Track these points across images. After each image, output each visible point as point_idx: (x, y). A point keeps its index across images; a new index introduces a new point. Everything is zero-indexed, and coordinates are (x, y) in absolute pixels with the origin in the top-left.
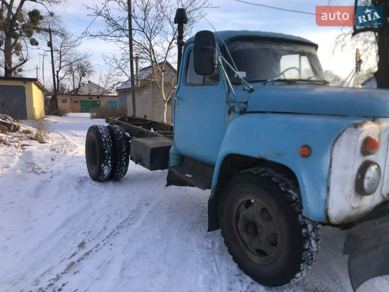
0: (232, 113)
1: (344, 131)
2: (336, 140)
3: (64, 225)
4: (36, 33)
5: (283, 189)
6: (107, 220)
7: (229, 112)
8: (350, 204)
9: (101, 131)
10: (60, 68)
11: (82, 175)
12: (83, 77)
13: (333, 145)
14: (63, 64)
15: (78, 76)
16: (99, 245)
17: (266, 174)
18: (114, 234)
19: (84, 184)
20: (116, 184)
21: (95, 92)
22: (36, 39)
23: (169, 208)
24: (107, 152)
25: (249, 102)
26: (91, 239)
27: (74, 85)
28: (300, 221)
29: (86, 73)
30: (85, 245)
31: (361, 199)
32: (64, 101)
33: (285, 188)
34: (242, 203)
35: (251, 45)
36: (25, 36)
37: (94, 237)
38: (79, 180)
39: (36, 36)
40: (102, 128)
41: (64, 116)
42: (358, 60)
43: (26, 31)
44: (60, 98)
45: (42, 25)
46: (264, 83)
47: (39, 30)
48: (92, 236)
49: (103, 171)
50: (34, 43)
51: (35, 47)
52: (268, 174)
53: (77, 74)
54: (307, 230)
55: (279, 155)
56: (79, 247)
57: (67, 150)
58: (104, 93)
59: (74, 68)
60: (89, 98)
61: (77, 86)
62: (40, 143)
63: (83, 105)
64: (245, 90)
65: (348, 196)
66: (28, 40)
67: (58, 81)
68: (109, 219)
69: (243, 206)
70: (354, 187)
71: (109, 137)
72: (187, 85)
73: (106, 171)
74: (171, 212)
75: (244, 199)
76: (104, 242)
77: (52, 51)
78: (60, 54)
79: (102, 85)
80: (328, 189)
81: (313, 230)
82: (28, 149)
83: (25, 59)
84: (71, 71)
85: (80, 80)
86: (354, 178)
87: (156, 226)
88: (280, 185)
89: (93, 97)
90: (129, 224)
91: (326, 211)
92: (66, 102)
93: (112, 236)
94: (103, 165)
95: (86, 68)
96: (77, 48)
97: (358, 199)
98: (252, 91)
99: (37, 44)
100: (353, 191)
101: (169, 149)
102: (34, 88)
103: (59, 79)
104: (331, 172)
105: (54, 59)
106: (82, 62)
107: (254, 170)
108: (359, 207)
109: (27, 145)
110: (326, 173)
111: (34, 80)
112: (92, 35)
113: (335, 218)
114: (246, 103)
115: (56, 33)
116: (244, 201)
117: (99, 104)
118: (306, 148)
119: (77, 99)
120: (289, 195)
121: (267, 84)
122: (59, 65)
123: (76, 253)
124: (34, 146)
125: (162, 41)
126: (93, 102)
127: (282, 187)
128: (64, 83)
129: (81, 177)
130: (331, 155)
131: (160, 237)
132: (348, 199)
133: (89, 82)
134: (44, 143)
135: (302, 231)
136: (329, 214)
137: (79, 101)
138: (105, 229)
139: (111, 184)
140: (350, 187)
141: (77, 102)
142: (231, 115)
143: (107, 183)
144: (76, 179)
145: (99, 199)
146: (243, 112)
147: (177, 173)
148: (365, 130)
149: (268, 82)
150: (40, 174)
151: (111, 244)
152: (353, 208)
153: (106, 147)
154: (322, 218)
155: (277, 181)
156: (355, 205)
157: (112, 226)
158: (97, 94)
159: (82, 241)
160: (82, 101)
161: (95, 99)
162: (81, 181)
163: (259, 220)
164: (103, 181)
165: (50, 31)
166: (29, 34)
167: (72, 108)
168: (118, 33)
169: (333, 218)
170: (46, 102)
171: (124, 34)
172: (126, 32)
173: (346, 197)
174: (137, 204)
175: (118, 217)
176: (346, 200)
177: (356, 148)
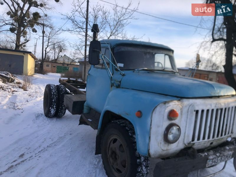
0: (113, 86)
1: (158, 105)
2: (154, 110)
3: (16, 142)
4: (36, 25)
5: (130, 134)
6: (43, 141)
7: (112, 86)
8: (161, 148)
9: (52, 88)
10: (48, 46)
11: (40, 112)
12: (60, 53)
13: (152, 113)
14: (50, 44)
15: (58, 52)
16: (32, 156)
17: (123, 124)
18: (44, 150)
19: (39, 118)
20: (58, 120)
21: (66, 61)
22: (36, 29)
23: (82, 138)
24: (53, 100)
25: (121, 82)
26: (29, 152)
27: (55, 57)
28: (136, 155)
29: (62, 50)
30: (24, 156)
31: (168, 145)
32: (48, 66)
33: (131, 134)
34: (112, 140)
35: (130, 49)
36: (29, 27)
37: (31, 151)
38: (37, 116)
39: (36, 27)
40: (53, 86)
41: (46, 74)
42: (198, 60)
43: (30, 24)
44: (45, 64)
45: (40, 21)
46: (133, 71)
47: (38, 24)
48: (30, 151)
49: (51, 111)
50: (34, 31)
51: (35, 33)
52: (125, 125)
53: (57, 50)
54: (141, 160)
55: (128, 114)
56: (19, 157)
57: (38, 96)
58: (72, 63)
59: (56, 47)
60: (63, 65)
61: (56, 58)
62: (24, 90)
63: (58, 69)
64: (121, 74)
65: (160, 143)
66: (31, 29)
67: (46, 54)
68: (45, 141)
69: (112, 142)
70: (163, 138)
71: (56, 91)
72: (94, 67)
73: (53, 111)
74: (83, 140)
75: (113, 138)
76: (36, 155)
77: (43, 36)
78: (49, 38)
79: (71, 58)
80: (150, 137)
81: (144, 161)
82: (15, 93)
83: (28, 40)
84: (54, 48)
85: (59, 54)
86: (163, 133)
87: (70, 148)
88: (129, 132)
89: (65, 65)
90: (55, 145)
91: (149, 150)
92: (49, 66)
93: (42, 152)
94: (51, 108)
95: (63, 47)
96: (59, 35)
97: (166, 145)
98: (124, 75)
99: (36, 31)
100: (163, 140)
101: (84, 103)
102: (29, 57)
103: (47, 52)
104: (151, 128)
105: (44, 41)
106: (61, 44)
107: (119, 121)
108: (167, 150)
109: (16, 91)
110: (149, 128)
111: (30, 53)
112: (63, 30)
113: (153, 155)
114: (120, 82)
115: (48, 26)
116: (113, 139)
117: (68, 69)
118: (139, 112)
119: (55, 65)
120: (133, 138)
121: (135, 72)
122: (47, 44)
123: (17, 160)
124: (20, 92)
125: (104, 36)
126: (64, 67)
127: (130, 133)
128: (49, 55)
129: (39, 114)
130: (151, 118)
131: (69, 155)
132: (160, 144)
133: (65, 55)
134: (27, 90)
135: (137, 161)
136: (150, 152)
137: (56, 66)
138: (40, 147)
139: (55, 120)
140: (161, 138)
141: (55, 67)
142: (112, 87)
143: (53, 118)
144: (35, 115)
145: (44, 128)
146: (118, 87)
147: (84, 118)
148: (170, 106)
149: (136, 71)
150: (16, 110)
151: (40, 157)
152: (163, 150)
153: (54, 97)
154: (146, 154)
155: (128, 129)
156: (165, 149)
157: (45, 145)
158: (67, 63)
159: (23, 153)
160: (58, 67)
161: (66, 66)
162: (38, 116)
163: (118, 152)
164: (51, 117)
165: (43, 25)
166: (32, 26)
167: (52, 70)
168: (78, 30)
169: (152, 155)
170: (36, 66)
171: (82, 30)
172: (83, 30)
173: (158, 143)
174: (65, 134)
175: (50, 140)
176: (158, 145)
177: (164, 116)
